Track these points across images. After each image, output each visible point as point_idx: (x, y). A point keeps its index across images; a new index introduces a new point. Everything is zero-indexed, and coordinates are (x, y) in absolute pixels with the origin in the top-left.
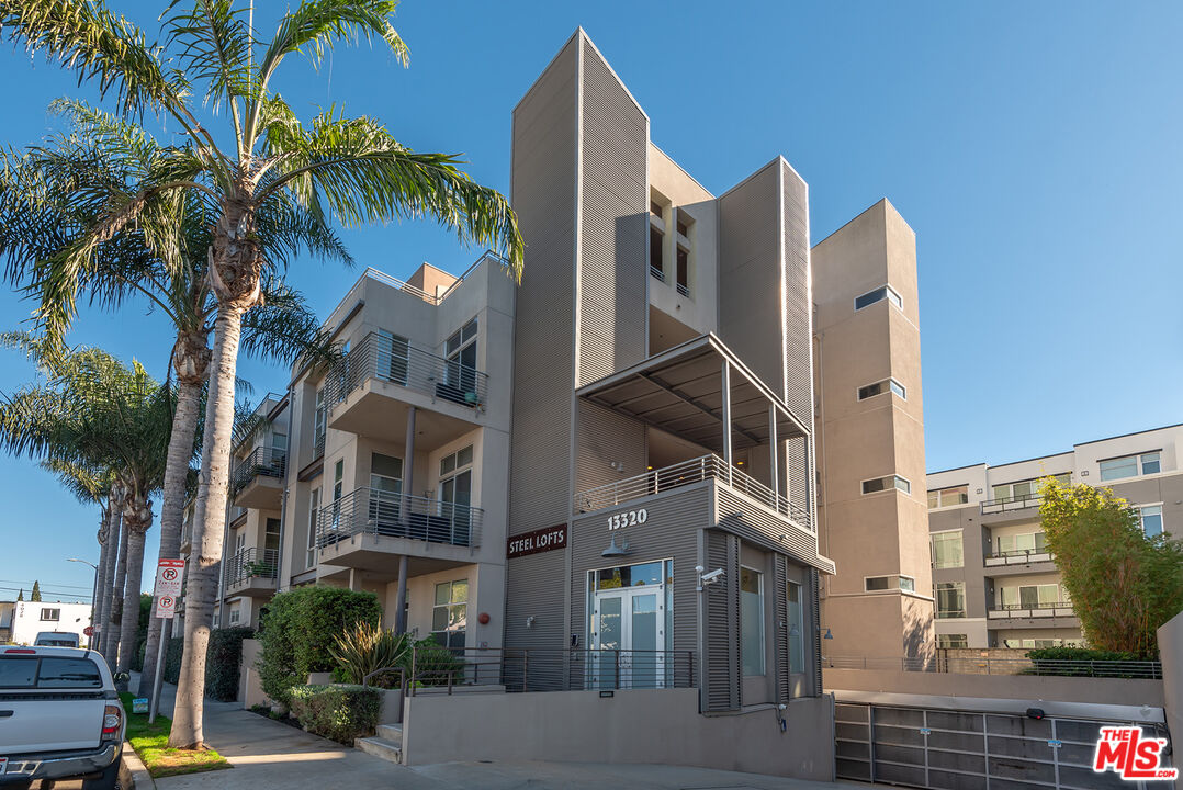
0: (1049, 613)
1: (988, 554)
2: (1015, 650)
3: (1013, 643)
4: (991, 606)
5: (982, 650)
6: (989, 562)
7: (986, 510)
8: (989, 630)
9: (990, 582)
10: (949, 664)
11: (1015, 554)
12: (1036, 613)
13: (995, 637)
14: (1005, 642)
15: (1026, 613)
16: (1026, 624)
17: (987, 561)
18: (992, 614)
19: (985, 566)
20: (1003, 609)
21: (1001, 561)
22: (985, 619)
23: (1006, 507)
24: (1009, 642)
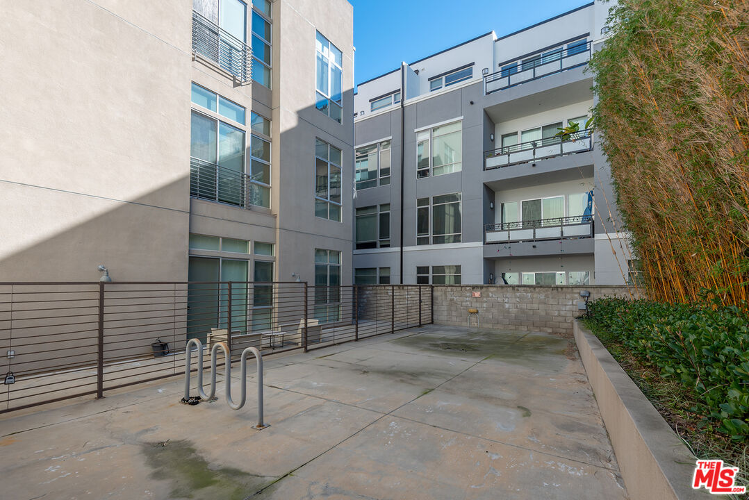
0: (555, 233)
1: (489, 152)
2: (513, 287)
3: (512, 278)
4: (489, 226)
5: (474, 287)
6: (491, 162)
7: (491, 87)
8: (486, 259)
9: (490, 192)
10: (435, 308)
11: (519, 148)
12: (541, 233)
13: (492, 266)
14: (503, 275)
15: (528, 234)
16: (528, 250)
17: (488, 160)
18: (491, 237)
19: (485, 169)
20: (502, 229)
21: (503, 160)
22: (481, 244)
23: (515, 79)
24: (507, 275)
